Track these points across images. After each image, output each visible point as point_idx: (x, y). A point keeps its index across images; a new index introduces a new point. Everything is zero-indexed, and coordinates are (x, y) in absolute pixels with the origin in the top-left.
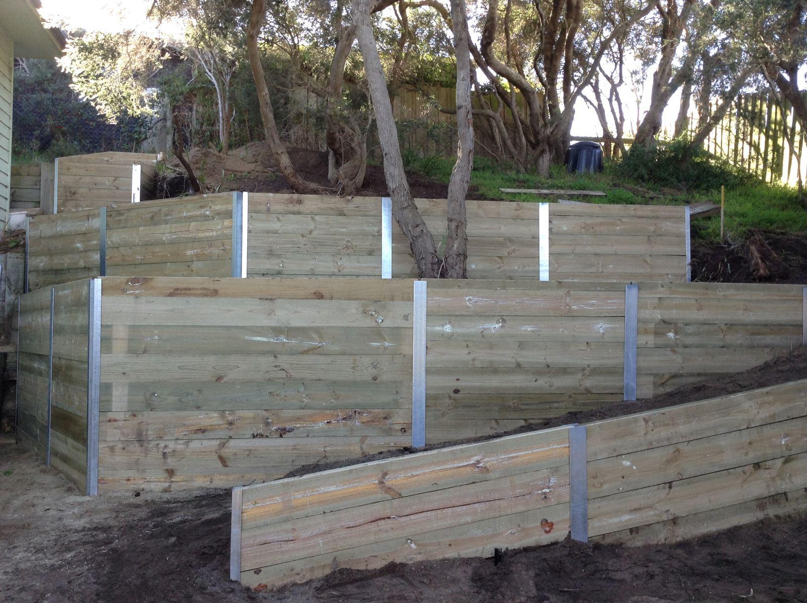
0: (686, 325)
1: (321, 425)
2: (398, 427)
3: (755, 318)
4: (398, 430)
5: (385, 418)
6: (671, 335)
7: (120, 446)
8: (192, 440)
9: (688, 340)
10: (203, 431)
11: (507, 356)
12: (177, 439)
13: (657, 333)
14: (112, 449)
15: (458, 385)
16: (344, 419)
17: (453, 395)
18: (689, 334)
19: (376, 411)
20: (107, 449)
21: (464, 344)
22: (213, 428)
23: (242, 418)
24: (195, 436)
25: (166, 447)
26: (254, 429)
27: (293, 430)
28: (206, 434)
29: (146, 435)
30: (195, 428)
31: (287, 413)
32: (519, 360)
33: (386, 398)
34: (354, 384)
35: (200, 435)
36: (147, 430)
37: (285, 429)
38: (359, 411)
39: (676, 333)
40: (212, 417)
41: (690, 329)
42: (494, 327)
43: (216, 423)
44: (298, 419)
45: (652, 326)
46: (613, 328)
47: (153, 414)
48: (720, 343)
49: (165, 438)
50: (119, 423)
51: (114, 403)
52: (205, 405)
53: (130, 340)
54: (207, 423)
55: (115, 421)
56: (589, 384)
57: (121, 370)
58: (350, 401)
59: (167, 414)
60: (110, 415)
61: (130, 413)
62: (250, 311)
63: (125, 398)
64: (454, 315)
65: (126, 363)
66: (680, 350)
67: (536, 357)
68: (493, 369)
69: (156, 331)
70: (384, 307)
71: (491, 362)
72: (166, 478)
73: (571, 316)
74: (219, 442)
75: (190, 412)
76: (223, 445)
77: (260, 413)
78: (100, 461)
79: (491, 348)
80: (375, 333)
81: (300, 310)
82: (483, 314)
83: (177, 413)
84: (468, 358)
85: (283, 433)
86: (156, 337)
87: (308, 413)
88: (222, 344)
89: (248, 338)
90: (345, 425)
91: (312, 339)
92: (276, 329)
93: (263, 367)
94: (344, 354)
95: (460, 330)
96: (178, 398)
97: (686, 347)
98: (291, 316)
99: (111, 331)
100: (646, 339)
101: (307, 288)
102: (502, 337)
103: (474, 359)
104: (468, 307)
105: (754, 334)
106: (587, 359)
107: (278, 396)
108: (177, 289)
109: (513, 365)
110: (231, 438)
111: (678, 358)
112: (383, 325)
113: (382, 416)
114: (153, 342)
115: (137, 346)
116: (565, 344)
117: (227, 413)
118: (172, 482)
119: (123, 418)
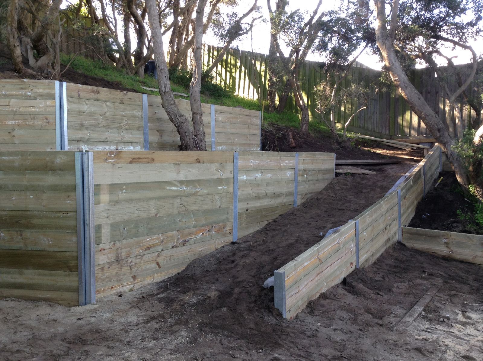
0: (309, 171)
1: (200, 235)
2: (228, 232)
3: (324, 167)
4: (227, 234)
5: (224, 228)
6: (305, 176)
7: (107, 266)
8: (144, 255)
9: (310, 178)
10: (148, 248)
11: (263, 190)
12: (137, 256)
13: (303, 176)
14: (102, 269)
15: (248, 206)
16: (209, 231)
17: (246, 212)
18: (310, 175)
19: (220, 224)
20: (100, 270)
21: (250, 185)
22: (153, 246)
23: (168, 237)
24: (145, 253)
25: (131, 262)
26: (173, 243)
27: (188, 240)
28: (151, 250)
29: (121, 256)
30: (145, 247)
31: (186, 231)
32: (267, 192)
33: (223, 217)
34: (213, 211)
35: (148, 251)
36: (121, 253)
38: (214, 225)
39: (307, 175)
40: (154, 239)
41: (310, 173)
42: (259, 175)
43: (155, 242)
44: (191, 234)
45: (301, 172)
46: (292, 174)
47: (124, 242)
48: (316, 179)
49: (131, 256)
50: (107, 251)
51: (102, 238)
52: (150, 232)
53: (110, 194)
54: (151, 243)
55: (104, 250)
56: (285, 200)
57: (106, 215)
58: (211, 220)
59: (131, 241)
60: (101, 246)
61: (112, 243)
62: (170, 172)
63: (109, 234)
64: (247, 170)
65: (109, 210)
66: (307, 182)
67: (271, 190)
68: (258, 197)
69: (124, 187)
70: (223, 167)
71: (258, 193)
72: (132, 282)
73: (281, 169)
74: (157, 253)
75: (143, 238)
76: (159, 255)
77: (175, 233)
78: (96, 279)
79: (258, 186)
80: (220, 181)
81: (191, 170)
82: (256, 169)
83: (137, 239)
84: (251, 192)
85: (185, 242)
86: (124, 191)
87: (194, 229)
88: (157, 193)
89: (168, 188)
90: (209, 234)
91: (196, 187)
92: (181, 182)
93: (176, 205)
94: (208, 194)
95: (249, 178)
96: (137, 229)
97: (309, 181)
98: (187, 173)
99: (99, 189)
100: (300, 178)
101: (193, 157)
102: (261, 180)
103: (253, 193)
104: (251, 166)
105: (324, 174)
106: (284, 189)
107: (182, 221)
108: (134, 159)
109: (265, 194)
110: (162, 250)
111: (307, 186)
112: (223, 177)
113: (223, 227)
114: (123, 195)
115: (115, 198)
116: (279, 182)
117: (160, 235)
118: (135, 283)
119: (108, 247)
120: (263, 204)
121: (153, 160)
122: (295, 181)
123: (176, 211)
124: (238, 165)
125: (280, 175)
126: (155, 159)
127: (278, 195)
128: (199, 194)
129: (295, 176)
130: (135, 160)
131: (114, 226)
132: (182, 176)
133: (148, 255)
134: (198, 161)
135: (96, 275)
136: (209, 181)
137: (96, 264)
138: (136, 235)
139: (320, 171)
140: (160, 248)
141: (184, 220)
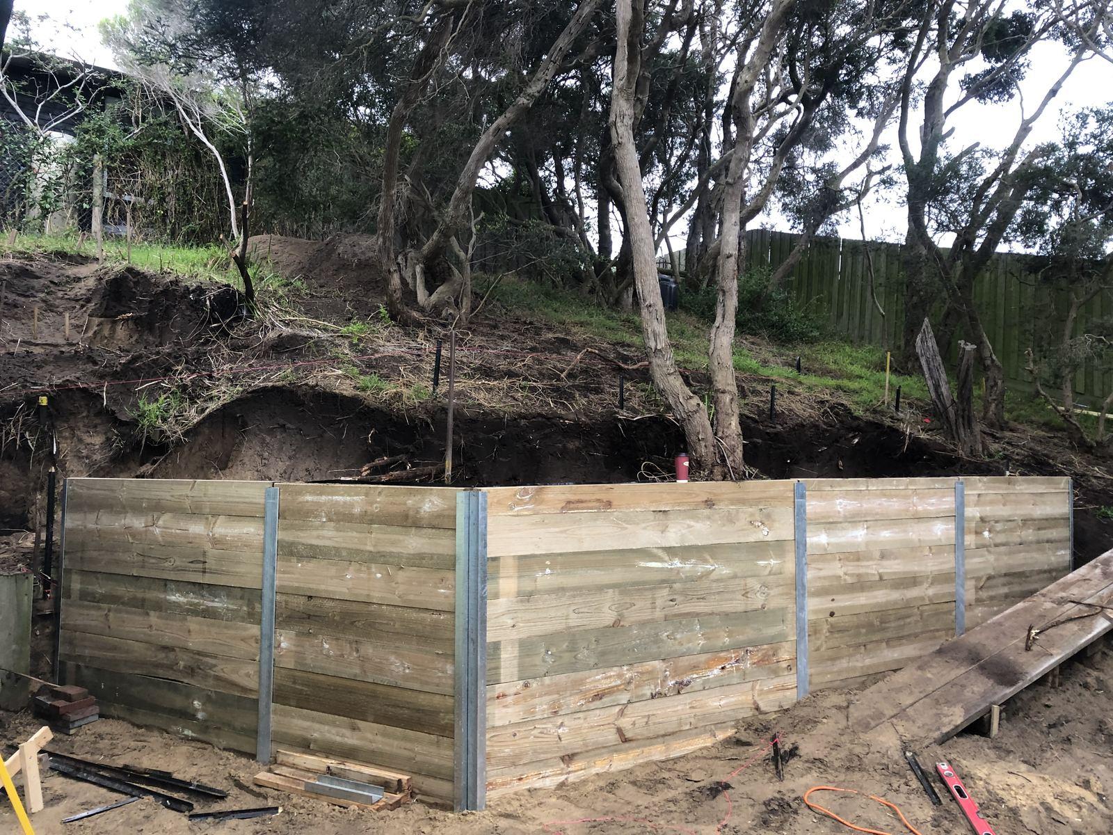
0: (997, 522)
1: (716, 671)
2: (784, 665)
3: (1039, 513)
4: (784, 669)
5: (773, 655)
6: (986, 534)
7: (511, 731)
8: (588, 711)
9: (1001, 538)
10: (599, 696)
11: (872, 569)
12: (573, 712)
13: (978, 533)
15: (834, 605)
16: (737, 661)
17: (830, 619)
18: (998, 532)
19: (765, 646)
21: (837, 556)
22: (610, 691)
23: (642, 673)
24: (592, 706)
25: (562, 724)
26: (653, 687)
27: (690, 682)
28: (604, 700)
29: (540, 712)
30: (592, 694)
31: (685, 661)
32: (881, 571)
33: (774, 630)
34: (747, 616)
35: (598, 703)
36: (539, 705)
37: (681, 683)
38: (751, 649)
39: (990, 531)
40: (610, 677)
41: (999, 527)
42: (859, 535)
43: (613, 684)
44: (695, 668)
45: (973, 525)
46: (947, 529)
47: (547, 680)
48: (1018, 540)
49: (560, 713)
50: (509, 700)
51: (502, 671)
52: (604, 660)
53: (520, 577)
54: (604, 685)
55: (504, 696)
56: (931, 592)
57: (510, 622)
58: (741, 638)
59: (562, 678)
60: (499, 689)
61: (521, 682)
62: (644, 528)
63: (515, 662)
64: (830, 524)
65: (516, 611)
66: (992, 549)
67: (893, 567)
68: (860, 585)
69: (548, 563)
70: (768, 516)
71: (859, 575)
72: (563, 769)
73: (919, 518)
74: (617, 709)
75: (586, 673)
76: (622, 713)
77: (657, 664)
78: (488, 757)
79: (858, 560)
80: (760, 548)
81: (692, 523)
82: (854, 519)
83: (573, 676)
84: (841, 573)
85: (680, 687)
86: (548, 571)
87: (703, 657)
88: (617, 575)
89: (643, 564)
90: (738, 669)
91: (705, 561)
92: (670, 551)
93: (659, 602)
94: (735, 577)
95: (833, 540)
96: (574, 654)
97: (996, 545)
98: (684, 531)
99: (498, 567)
100: (970, 540)
101: (698, 495)
102: (867, 544)
103: (846, 574)
104: (839, 512)
105: (1039, 529)
106: (930, 566)
107: (675, 639)
108: (569, 502)
109: (877, 578)
110: (629, 702)
111: (991, 558)
112: (769, 538)
113: (771, 653)
114: (545, 578)
115: (528, 585)
116: (913, 549)
117: (625, 668)
118: (569, 773)
119: (514, 690)
120: (874, 601)
121: (609, 504)
122: (958, 547)
123: (659, 614)
124: (805, 511)
125: (915, 533)
126: (614, 503)
127: (912, 581)
128: (713, 576)
129: (957, 535)
130: (572, 506)
131: (526, 647)
132: (674, 537)
133: (597, 712)
134: (709, 504)
135: (488, 749)
136: (737, 547)
137: (489, 724)
138: (573, 667)
139: (1026, 521)
140: (624, 698)
141: (678, 636)
